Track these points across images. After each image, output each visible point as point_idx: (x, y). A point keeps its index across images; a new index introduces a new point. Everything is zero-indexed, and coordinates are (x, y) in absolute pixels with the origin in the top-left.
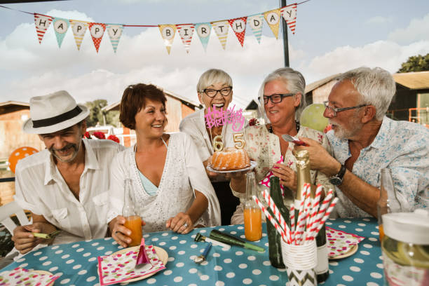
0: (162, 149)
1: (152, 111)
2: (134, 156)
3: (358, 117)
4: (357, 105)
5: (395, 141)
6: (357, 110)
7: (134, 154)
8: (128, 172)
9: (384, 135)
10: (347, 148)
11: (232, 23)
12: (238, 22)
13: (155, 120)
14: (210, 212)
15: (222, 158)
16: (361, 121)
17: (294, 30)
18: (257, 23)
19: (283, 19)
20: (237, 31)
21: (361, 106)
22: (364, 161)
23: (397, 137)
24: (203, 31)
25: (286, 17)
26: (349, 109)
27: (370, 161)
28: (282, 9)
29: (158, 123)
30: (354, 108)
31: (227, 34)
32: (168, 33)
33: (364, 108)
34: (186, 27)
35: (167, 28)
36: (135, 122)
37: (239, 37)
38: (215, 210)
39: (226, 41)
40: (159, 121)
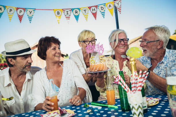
0: (60, 68)
1: (55, 49)
2: (46, 73)
3: (156, 46)
4: (156, 40)
5: (172, 59)
6: (156, 42)
7: (45, 72)
8: (44, 81)
9: (167, 56)
10: (150, 62)
11: (90, 8)
12: (93, 8)
13: (56, 53)
14: (87, 98)
15: (95, 66)
16: (157, 48)
17: (120, 11)
18: (102, 8)
19: (115, 6)
20: (93, 12)
21: (157, 41)
22: (158, 68)
23: (173, 57)
24: (76, 12)
25: (116, 5)
26: (152, 42)
27: (161, 68)
28: (115, 2)
29: (58, 54)
30: (154, 41)
31: (88, 13)
32: (58, 13)
33: (158, 42)
34: (67, 11)
35: (58, 11)
36: (46, 55)
37: (94, 15)
38: (89, 97)
39: (87, 17)
40: (58, 53)
